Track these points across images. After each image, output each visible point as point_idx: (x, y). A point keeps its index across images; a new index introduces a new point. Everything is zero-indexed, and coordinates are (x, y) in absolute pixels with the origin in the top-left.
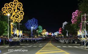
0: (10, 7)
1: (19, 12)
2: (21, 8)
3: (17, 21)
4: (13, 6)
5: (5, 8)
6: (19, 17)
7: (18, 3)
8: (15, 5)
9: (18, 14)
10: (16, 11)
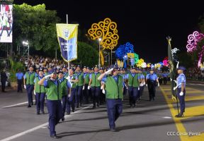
0: (100, 28)
1: (112, 36)
2: (115, 29)
3: (108, 47)
4: (104, 26)
5: (93, 29)
6: (112, 42)
7: (111, 23)
8: (107, 25)
9: (110, 38)
10: (108, 33)
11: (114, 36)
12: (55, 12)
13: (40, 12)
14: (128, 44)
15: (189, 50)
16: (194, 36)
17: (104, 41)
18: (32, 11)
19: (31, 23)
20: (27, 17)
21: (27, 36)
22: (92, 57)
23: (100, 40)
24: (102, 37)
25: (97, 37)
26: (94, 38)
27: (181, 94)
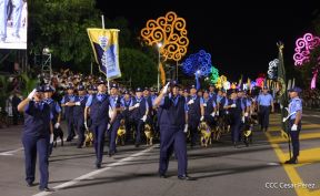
0: (159, 27)
1: (179, 39)
2: (182, 30)
3: (172, 57)
4: (166, 25)
5: (148, 29)
6: (178, 50)
7: (176, 19)
8: (170, 23)
9: (175, 43)
10: (171, 36)
11: (182, 40)
14: (202, 52)
15: (298, 62)
16: (305, 41)
17: (166, 47)
21: (50, 39)
22: (148, 73)
23: (160, 45)
24: (162, 41)
25: (156, 41)
26: (151, 43)
27: (294, 128)
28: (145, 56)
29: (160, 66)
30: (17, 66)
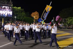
0: (34, 14)
3: (36, 19)
5: (32, 14)
7: (37, 13)
12: (23, 9)
13: (20, 9)
15: (56, 20)
16: (58, 17)
18: (17, 9)
19: (17, 12)
20: (16, 10)
21: (16, 15)
23: (34, 17)
28: (32, 19)
29: (34, 20)
30: (10, 20)
